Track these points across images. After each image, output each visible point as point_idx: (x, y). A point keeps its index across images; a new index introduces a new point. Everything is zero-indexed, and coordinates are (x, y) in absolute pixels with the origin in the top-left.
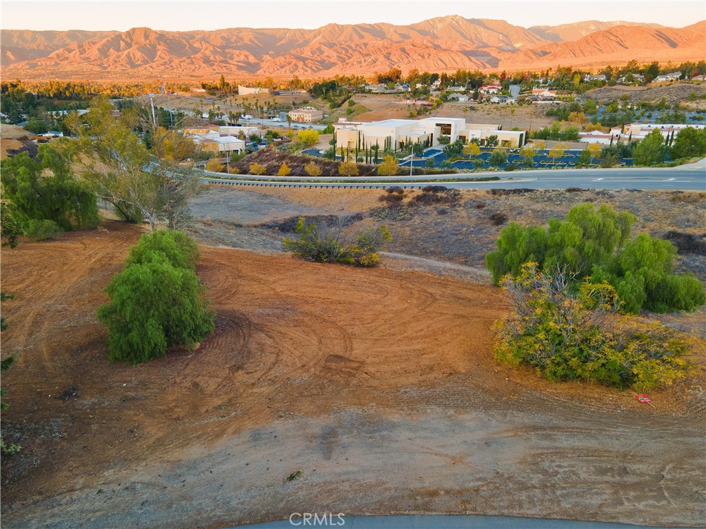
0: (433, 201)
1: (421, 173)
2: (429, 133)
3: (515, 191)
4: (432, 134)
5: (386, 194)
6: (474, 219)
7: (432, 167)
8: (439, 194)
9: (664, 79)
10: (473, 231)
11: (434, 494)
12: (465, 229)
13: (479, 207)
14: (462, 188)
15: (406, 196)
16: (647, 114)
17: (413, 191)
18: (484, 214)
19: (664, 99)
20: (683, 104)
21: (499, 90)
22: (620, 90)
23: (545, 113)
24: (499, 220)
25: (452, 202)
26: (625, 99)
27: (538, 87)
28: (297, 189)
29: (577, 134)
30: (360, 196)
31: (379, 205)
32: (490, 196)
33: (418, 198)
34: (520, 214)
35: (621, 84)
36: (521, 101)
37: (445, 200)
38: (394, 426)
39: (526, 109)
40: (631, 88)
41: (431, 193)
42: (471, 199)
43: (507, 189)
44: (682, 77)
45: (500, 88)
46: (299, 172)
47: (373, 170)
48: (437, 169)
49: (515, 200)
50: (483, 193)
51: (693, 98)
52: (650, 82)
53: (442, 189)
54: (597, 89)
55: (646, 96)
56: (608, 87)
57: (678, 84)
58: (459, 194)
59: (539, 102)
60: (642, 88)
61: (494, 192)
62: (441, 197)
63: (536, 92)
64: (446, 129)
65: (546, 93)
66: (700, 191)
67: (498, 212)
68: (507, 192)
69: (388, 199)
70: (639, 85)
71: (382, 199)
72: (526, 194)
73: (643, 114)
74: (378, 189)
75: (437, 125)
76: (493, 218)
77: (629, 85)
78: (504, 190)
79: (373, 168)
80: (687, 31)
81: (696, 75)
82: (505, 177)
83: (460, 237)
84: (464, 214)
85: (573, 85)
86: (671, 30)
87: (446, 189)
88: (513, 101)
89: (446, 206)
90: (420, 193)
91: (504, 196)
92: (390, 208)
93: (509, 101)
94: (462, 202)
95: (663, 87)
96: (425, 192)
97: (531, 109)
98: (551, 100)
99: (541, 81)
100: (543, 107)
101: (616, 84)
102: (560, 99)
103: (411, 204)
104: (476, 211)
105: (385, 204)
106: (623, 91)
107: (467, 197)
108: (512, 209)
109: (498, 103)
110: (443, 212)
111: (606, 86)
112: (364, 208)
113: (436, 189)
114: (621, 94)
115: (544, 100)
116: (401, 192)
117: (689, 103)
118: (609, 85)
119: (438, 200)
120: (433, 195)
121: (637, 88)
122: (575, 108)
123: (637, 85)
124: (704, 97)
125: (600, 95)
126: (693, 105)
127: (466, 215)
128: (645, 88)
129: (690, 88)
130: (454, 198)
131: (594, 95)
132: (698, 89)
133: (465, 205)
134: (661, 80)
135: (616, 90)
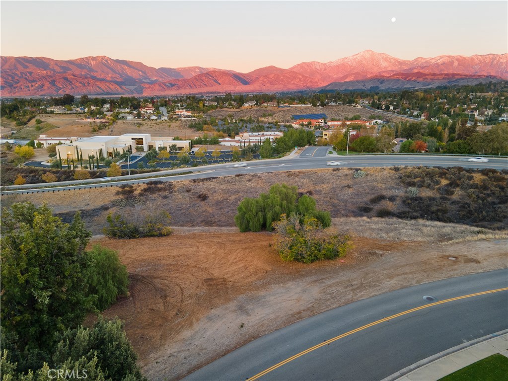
0: (156, 190)
1: (136, 173)
2: (128, 145)
3: (207, 179)
4: (131, 145)
5: (120, 190)
6: (187, 199)
7: (143, 168)
8: (159, 186)
9: (248, 105)
10: (190, 206)
11: (300, 313)
12: (184, 206)
13: (188, 191)
14: (173, 180)
15: (135, 190)
16: (245, 125)
17: (140, 186)
18: (192, 195)
19: (250, 116)
20: (261, 119)
21: (154, 111)
22: (226, 111)
23: (188, 126)
24: (203, 198)
25: (169, 190)
26: (230, 116)
27: (179, 109)
28: (41, 194)
29: (218, 140)
30: (100, 193)
31: (117, 198)
32: (193, 184)
33: (145, 190)
34: (214, 192)
35: (226, 107)
36: (171, 119)
37: (165, 189)
38: (265, 296)
39: (174, 124)
40: (232, 110)
41: (153, 185)
42: (181, 187)
43: (201, 178)
44: (257, 104)
45: (154, 109)
46: (30, 181)
47: (98, 174)
48: (146, 169)
49: (207, 184)
50: (187, 182)
51: (264, 116)
52: (241, 106)
53: (160, 182)
54: (214, 110)
55: (241, 115)
56: (220, 109)
57: (255, 108)
58: (172, 185)
59: (183, 119)
60: (237, 110)
61: (194, 181)
62: (161, 188)
63: (178, 112)
64: (139, 141)
65: (185, 113)
66: (298, 170)
67: (201, 193)
68: (203, 180)
69: (123, 193)
71: (118, 193)
72: (213, 180)
73: (243, 126)
74: (113, 187)
75: (133, 139)
76: (199, 197)
77: (231, 108)
78: (200, 179)
79: (98, 172)
80: (249, 75)
81: (263, 103)
82: (195, 171)
83: (183, 211)
84: (180, 196)
85: (200, 108)
86: (241, 74)
87: (162, 182)
88: (166, 118)
89: (166, 193)
90: (146, 186)
91: (201, 183)
92: (127, 199)
93: (163, 118)
94: (176, 189)
95: (249, 109)
96: (148, 186)
97: (178, 123)
98: (189, 117)
99: (179, 105)
100: (186, 122)
101: (223, 107)
102: (194, 117)
103: (141, 195)
104: (186, 194)
105: (121, 196)
106: (228, 111)
107: (178, 186)
108: (209, 190)
109: (156, 120)
110: (165, 197)
111: (218, 109)
112: (107, 202)
113: (156, 183)
114: (228, 114)
115: (185, 118)
116: (131, 187)
117: (263, 119)
119: (160, 190)
120: (155, 187)
121: (235, 110)
122: (205, 123)
123: (235, 108)
124: (270, 115)
125: (216, 114)
126: (265, 120)
127: (181, 197)
128: (240, 110)
129: (262, 110)
130: (170, 187)
131: (213, 114)
132: (266, 111)
133: (179, 191)
134: (246, 105)
135: (224, 111)
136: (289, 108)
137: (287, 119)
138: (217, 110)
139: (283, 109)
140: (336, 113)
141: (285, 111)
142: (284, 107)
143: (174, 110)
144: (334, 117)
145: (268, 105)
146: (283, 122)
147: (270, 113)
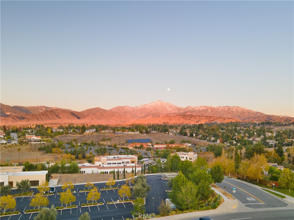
9: (89, 132)
16: (89, 148)
19: (92, 141)
20: (101, 143)
22: (71, 136)
23: (37, 149)
26: (75, 140)
27: (29, 134)
35: (71, 133)
36: (21, 143)
39: (24, 147)
44: (96, 131)
45: (5, 134)
51: (104, 140)
52: (84, 133)
54: (60, 136)
55: (84, 139)
57: (95, 134)
59: (32, 143)
60: (80, 135)
63: (29, 137)
65: (35, 138)
73: (87, 148)
77: (75, 134)
81: (101, 130)
85: (48, 134)
88: (16, 142)
93: (13, 142)
95: (90, 135)
97: (28, 147)
98: (39, 141)
99: (30, 131)
100: (35, 145)
101: (68, 133)
106: (73, 137)
109: (6, 144)
111: (64, 134)
115: (35, 141)
117: (103, 142)
118: (66, 134)
122: (54, 146)
123: (78, 134)
124: (108, 140)
125: (62, 139)
126: (105, 143)
128: (82, 136)
129: (101, 136)
131: (59, 139)
132: (105, 136)
134: (87, 132)
135: (69, 136)
136: (122, 135)
137: (122, 143)
139: (118, 135)
140: (157, 138)
141: (119, 136)
142: (119, 134)
143: (24, 135)
144: (157, 141)
145: (106, 132)
146: (119, 144)
147: (108, 138)
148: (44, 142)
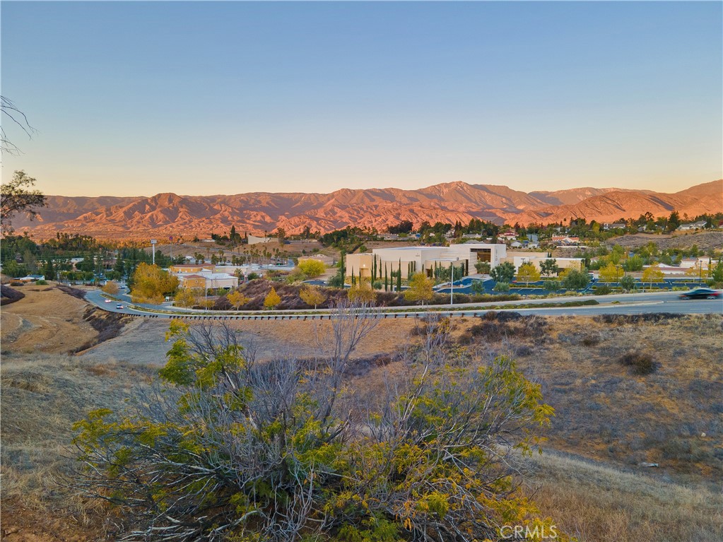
0: (503, 333)
1: (467, 301)
2: (463, 258)
3: (647, 317)
4: (467, 261)
5: (421, 325)
6: (588, 363)
7: (481, 292)
8: (512, 324)
9: (688, 228)
10: (595, 386)
12: (578, 382)
13: (589, 343)
14: (549, 315)
15: (455, 327)
17: (465, 320)
18: (602, 355)
19: (695, 246)
21: (517, 237)
22: (643, 238)
24: (642, 366)
25: (536, 335)
26: (652, 245)
27: (558, 234)
29: (640, 267)
31: (412, 341)
32: (602, 325)
33: (476, 331)
35: (643, 232)
36: (544, 246)
37: (524, 333)
40: (655, 236)
41: (496, 322)
42: (569, 331)
43: (629, 314)
44: (708, 226)
45: (517, 235)
47: (396, 298)
48: (488, 295)
49: (649, 329)
50: (587, 322)
52: (674, 230)
53: (515, 316)
54: (619, 237)
55: (674, 243)
56: (630, 235)
57: (705, 232)
58: (545, 323)
59: (563, 247)
60: (666, 236)
61: (608, 319)
62: (515, 328)
63: (557, 238)
64: (484, 255)
65: (568, 239)
67: (632, 351)
68: (634, 319)
70: (663, 234)
71: (415, 332)
72: (670, 321)
74: (408, 319)
75: (473, 250)
76: (628, 361)
77: (652, 233)
78: (625, 316)
80: (679, 195)
81: (721, 224)
83: (573, 396)
84: (564, 354)
85: (593, 232)
86: (665, 195)
87: (520, 316)
88: (536, 246)
89: (527, 343)
90: (478, 322)
91: (628, 326)
93: (531, 246)
94: (554, 335)
95: (690, 235)
96: (485, 321)
97: (555, 253)
98: (575, 245)
99: (558, 230)
100: (569, 250)
101: (637, 232)
102: (585, 244)
103: (464, 340)
104: (583, 350)
105: (420, 339)
106: (647, 238)
107: (561, 328)
108: (659, 346)
109: (519, 248)
110: (524, 352)
111: (628, 234)
113: (504, 317)
114: (645, 242)
115: (568, 245)
118: (631, 233)
119: (512, 333)
120: (501, 326)
121: (661, 236)
122: (603, 253)
123: (660, 233)
125: (624, 243)
127: (569, 357)
128: (671, 237)
129: (719, 235)
130: (538, 330)
131: (617, 243)
133: (562, 340)
134: (684, 228)
135: (638, 237)
138: (625, 236)
143: (549, 236)
148: (585, 247)
